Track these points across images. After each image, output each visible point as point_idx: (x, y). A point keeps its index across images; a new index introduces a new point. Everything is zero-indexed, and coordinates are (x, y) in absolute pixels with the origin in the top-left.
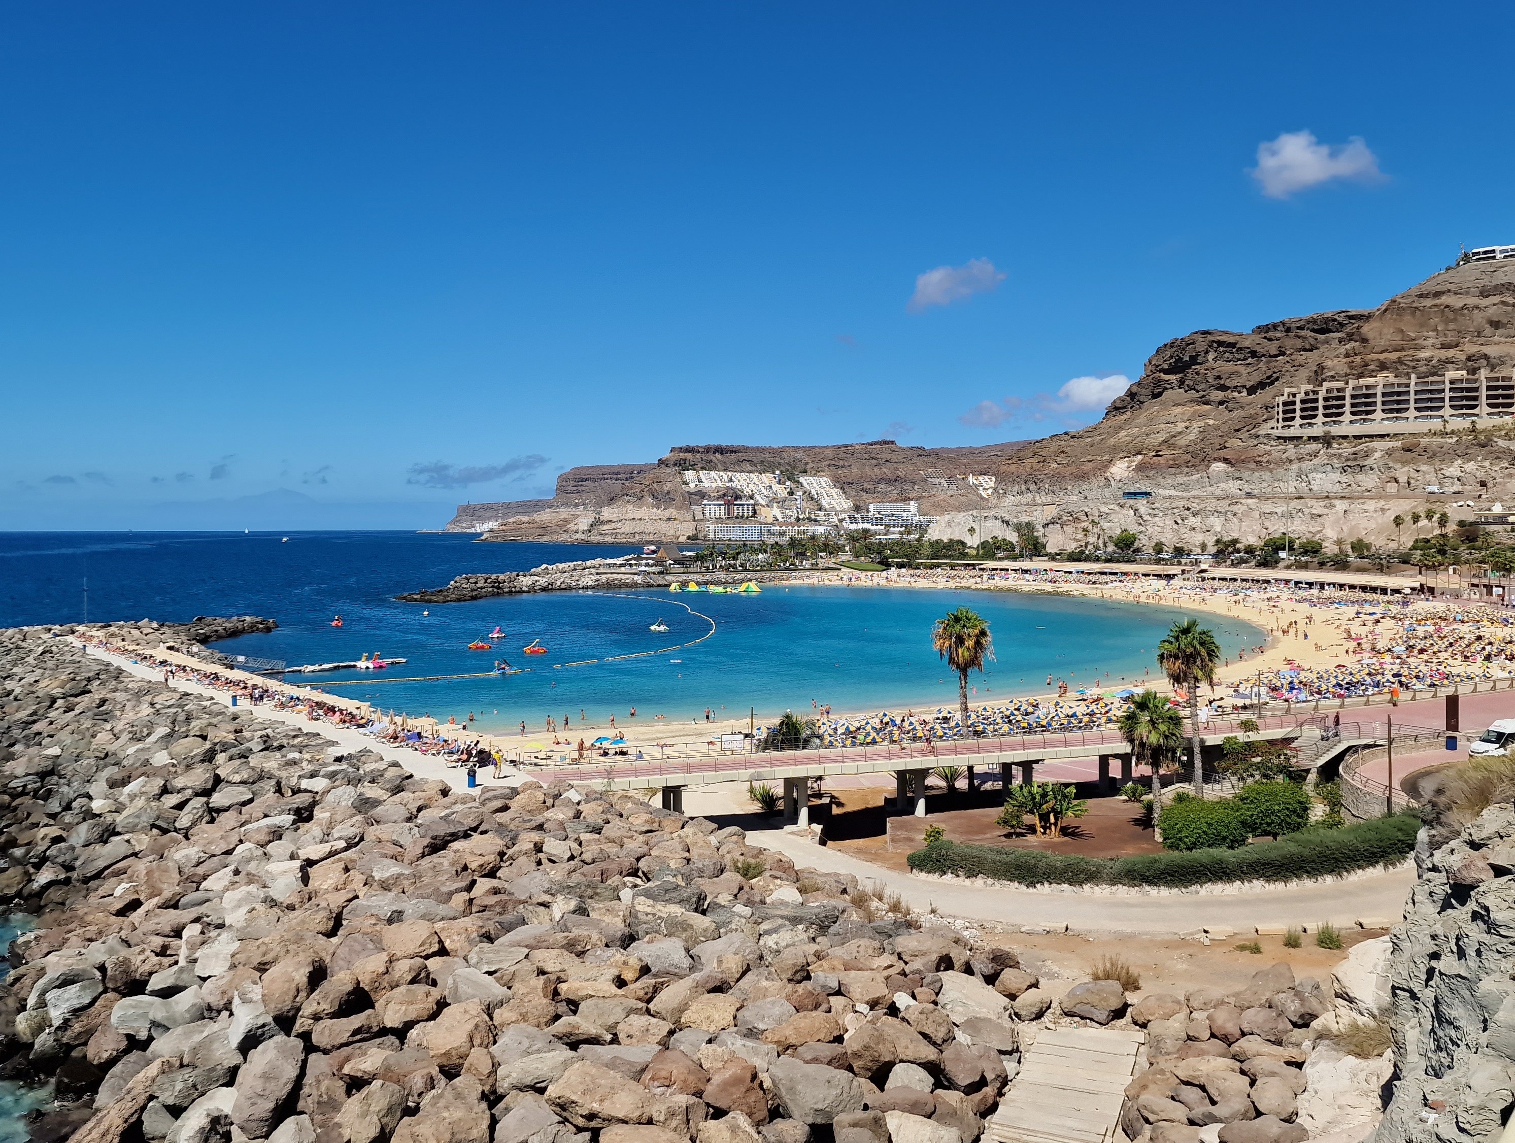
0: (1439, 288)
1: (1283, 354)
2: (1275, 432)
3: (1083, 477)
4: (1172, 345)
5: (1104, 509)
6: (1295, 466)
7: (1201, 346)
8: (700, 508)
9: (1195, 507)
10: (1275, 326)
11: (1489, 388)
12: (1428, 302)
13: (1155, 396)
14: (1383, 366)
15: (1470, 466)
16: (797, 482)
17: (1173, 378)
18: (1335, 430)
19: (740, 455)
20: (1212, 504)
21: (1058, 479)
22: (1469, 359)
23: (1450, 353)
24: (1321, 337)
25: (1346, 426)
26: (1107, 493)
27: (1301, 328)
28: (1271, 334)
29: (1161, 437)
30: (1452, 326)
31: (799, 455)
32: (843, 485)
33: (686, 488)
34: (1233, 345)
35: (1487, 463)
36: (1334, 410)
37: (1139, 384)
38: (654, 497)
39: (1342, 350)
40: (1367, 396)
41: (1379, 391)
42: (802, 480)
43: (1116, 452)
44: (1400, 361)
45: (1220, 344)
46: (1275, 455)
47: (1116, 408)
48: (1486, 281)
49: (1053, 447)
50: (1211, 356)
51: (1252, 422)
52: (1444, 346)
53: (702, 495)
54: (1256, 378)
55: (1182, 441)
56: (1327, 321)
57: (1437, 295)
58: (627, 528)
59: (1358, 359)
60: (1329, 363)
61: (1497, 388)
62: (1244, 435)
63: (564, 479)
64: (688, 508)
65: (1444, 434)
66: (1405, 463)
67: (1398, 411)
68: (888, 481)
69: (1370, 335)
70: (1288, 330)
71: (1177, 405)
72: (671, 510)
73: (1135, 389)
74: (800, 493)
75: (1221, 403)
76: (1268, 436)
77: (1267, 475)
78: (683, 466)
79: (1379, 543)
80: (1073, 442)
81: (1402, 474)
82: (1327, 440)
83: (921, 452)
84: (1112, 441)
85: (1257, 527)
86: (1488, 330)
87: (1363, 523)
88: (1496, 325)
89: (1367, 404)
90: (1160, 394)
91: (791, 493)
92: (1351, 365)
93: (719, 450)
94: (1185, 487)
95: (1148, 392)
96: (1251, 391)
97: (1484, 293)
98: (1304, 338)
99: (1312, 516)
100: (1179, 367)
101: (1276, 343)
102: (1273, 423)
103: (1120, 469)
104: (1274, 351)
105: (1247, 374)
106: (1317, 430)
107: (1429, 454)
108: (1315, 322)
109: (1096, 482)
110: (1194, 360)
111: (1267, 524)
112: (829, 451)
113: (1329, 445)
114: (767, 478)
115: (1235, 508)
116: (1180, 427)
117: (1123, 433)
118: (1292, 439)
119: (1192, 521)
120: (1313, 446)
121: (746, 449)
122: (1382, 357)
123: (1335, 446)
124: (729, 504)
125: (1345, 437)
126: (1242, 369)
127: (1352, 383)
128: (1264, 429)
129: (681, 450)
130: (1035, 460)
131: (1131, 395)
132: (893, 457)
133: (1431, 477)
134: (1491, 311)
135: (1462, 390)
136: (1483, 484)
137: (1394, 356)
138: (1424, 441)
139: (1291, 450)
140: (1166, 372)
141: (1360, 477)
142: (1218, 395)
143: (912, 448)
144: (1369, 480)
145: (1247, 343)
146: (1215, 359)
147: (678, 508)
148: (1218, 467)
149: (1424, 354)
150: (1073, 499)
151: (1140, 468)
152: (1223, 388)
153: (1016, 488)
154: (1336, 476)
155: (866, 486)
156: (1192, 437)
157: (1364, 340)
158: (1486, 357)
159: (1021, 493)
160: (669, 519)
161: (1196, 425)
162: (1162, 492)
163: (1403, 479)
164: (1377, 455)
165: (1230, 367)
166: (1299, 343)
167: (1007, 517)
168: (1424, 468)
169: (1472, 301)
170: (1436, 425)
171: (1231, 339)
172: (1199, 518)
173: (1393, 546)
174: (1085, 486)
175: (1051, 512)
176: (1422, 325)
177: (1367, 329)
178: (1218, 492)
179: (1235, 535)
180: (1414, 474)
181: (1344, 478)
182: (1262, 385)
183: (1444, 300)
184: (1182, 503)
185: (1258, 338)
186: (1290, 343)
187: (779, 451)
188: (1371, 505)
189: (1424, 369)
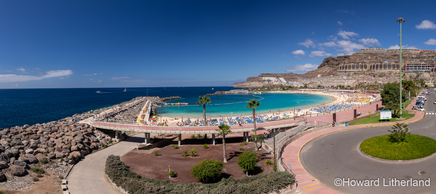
0: (359, 53)
1: (340, 60)
2: (339, 71)
3: (314, 77)
4: (326, 59)
5: (316, 81)
6: (341, 75)
7: (330, 59)
8: (264, 82)
9: (328, 81)
10: (339, 57)
11: (364, 66)
12: (357, 54)
13: (324, 66)
14: (352, 62)
15: (362, 76)
16: (279, 79)
17: (326, 63)
18: (346, 71)
19: (271, 75)
20: (331, 81)
21: (311, 77)
22: (362, 62)
23: (360, 61)
24: (345, 59)
25: (347, 70)
26: (317, 79)
27: (343, 57)
28: (339, 58)
29: (325, 71)
30: (360, 58)
31: (279, 75)
32: (285, 79)
33: (263, 80)
34: (334, 59)
35: (364, 75)
36: (346, 68)
37: (322, 64)
38: (258, 81)
39: (347, 60)
40: (350, 66)
41: (352, 65)
42: (279, 78)
43: (319, 73)
44: (354, 62)
45: (332, 59)
46: (339, 74)
47: (319, 67)
48: (364, 53)
49: (311, 73)
50: (331, 60)
51: (336, 69)
52: (359, 60)
53: (265, 80)
54: (337, 64)
55: (327, 72)
56: (346, 56)
57: (358, 54)
58: (254, 85)
59: (349, 61)
60: (346, 62)
61: (365, 66)
62: (335, 71)
63: (247, 79)
64: (263, 82)
65: (359, 71)
66: (355, 75)
67: (354, 68)
68: (292, 78)
69: (351, 58)
70: (341, 57)
71: (327, 67)
72: (260, 83)
73: (321, 65)
74: (279, 80)
75: (332, 67)
76: (338, 71)
77: (338, 77)
78: (263, 76)
79: (351, 86)
80: (313, 72)
81: (354, 76)
82: (345, 72)
83: (297, 74)
84: (318, 72)
85: (336, 84)
86: (364, 59)
87: (350, 83)
88: (365, 58)
89: (350, 67)
90: (325, 66)
91: (278, 80)
92: (348, 62)
93: (268, 74)
94: (327, 78)
95: (323, 65)
96: (336, 65)
97: (364, 54)
98: (343, 59)
99: (343, 82)
100: (327, 62)
101: (340, 59)
102: (339, 70)
103: (319, 76)
104: (339, 60)
105: (336, 63)
106: (344, 71)
107: (358, 74)
108: (344, 56)
109: (316, 78)
110: (329, 61)
111: (337, 83)
112: (283, 74)
113: (346, 72)
114: (274, 78)
115: (333, 81)
116: (327, 70)
117: (320, 71)
118: (341, 72)
119: (328, 83)
120: (343, 73)
121: (272, 74)
122: (352, 61)
123: (346, 73)
124: (269, 82)
125: (347, 72)
126: (335, 62)
127: (348, 64)
128: (338, 70)
129: (262, 74)
130: (308, 75)
131: (321, 66)
132: (293, 75)
133: (358, 77)
134: (364, 56)
135: (361, 66)
136: (364, 78)
137: (354, 61)
138: (357, 72)
139: (341, 73)
140: (325, 62)
141: (349, 77)
142: (332, 66)
143: (295, 74)
144: (350, 78)
145: (336, 59)
146: (332, 61)
147: (261, 82)
148: (332, 75)
149: (357, 61)
150: (313, 80)
151: (322, 76)
152: (333, 65)
153: (305, 79)
154: (346, 77)
155: (289, 79)
156: (328, 71)
157: (350, 59)
158: (364, 62)
159: (306, 79)
160: (260, 84)
161: (329, 70)
162: (324, 79)
163: (354, 77)
164: (351, 74)
165: (334, 62)
166: (342, 59)
167: (304, 83)
168: (357, 76)
169: (362, 55)
170: (358, 70)
171: (334, 58)
172: (329, 83)
173: (353, 86)
174: (314, 78)
175: (310, 82)
176: (357, 57)
177: (350, 57)
178: (332, 79)
179: (333, 85)
180: (356, 77)
181: (348, 77)
182: (338, 65)
183: (359, 54)
184: (327, 80)
185: (337, 58)
186: (341, 59)
187: (276, 74)
188: (351, 81)
189: (357, 63)
